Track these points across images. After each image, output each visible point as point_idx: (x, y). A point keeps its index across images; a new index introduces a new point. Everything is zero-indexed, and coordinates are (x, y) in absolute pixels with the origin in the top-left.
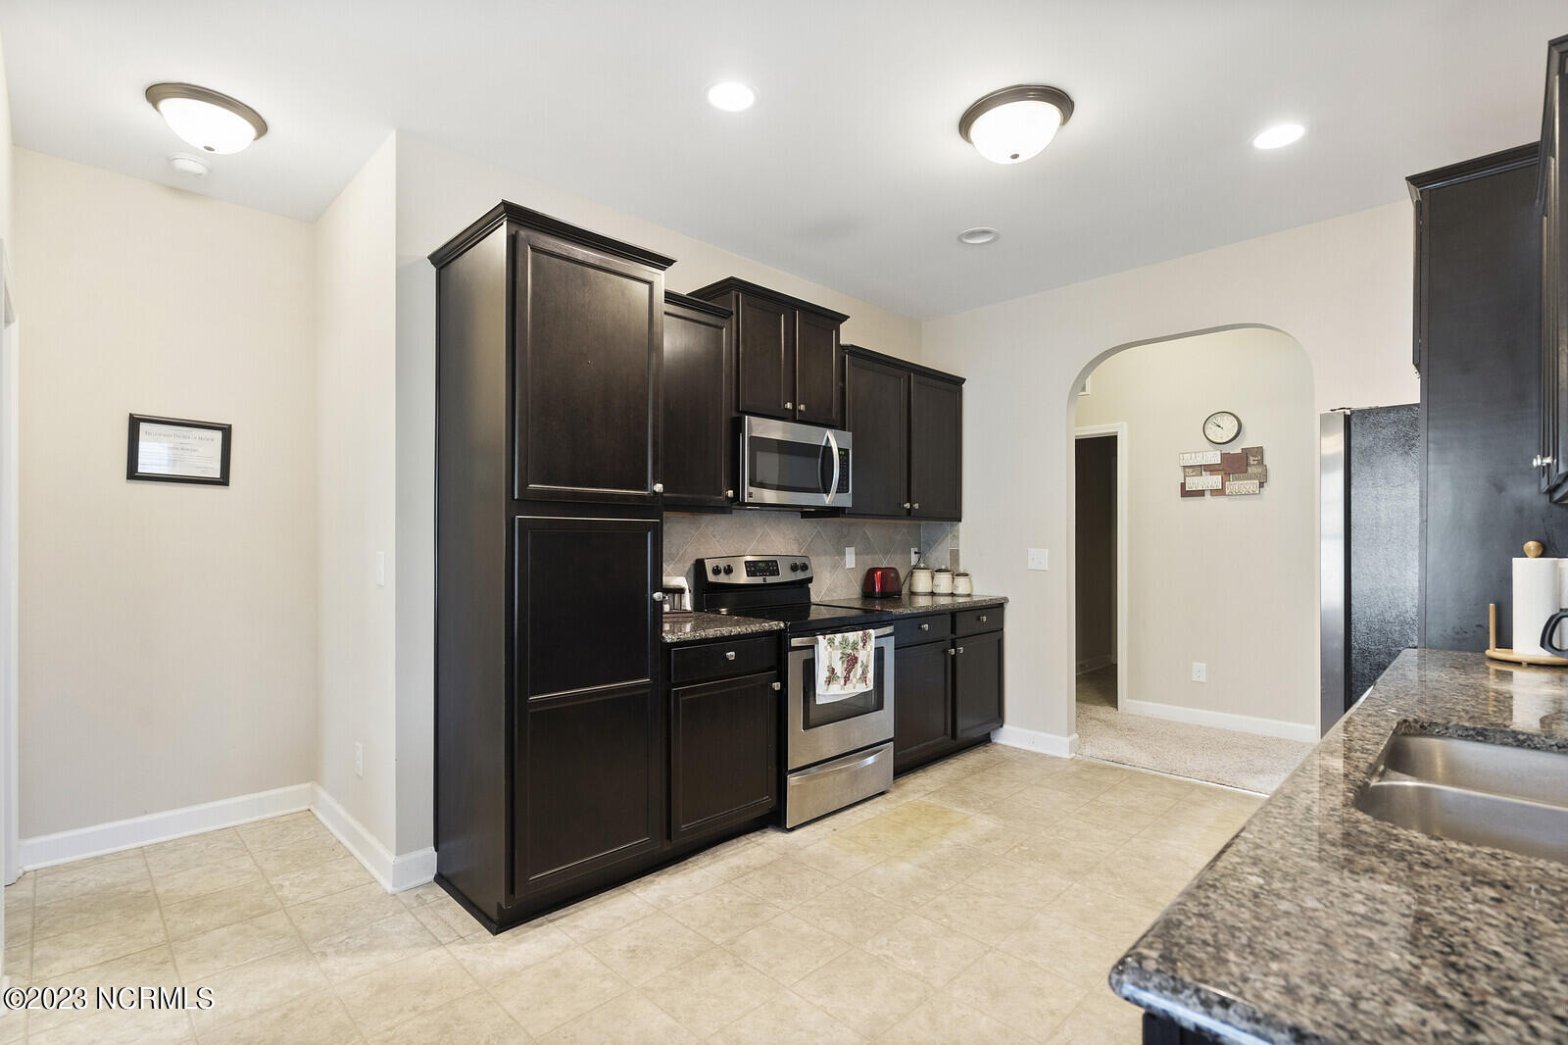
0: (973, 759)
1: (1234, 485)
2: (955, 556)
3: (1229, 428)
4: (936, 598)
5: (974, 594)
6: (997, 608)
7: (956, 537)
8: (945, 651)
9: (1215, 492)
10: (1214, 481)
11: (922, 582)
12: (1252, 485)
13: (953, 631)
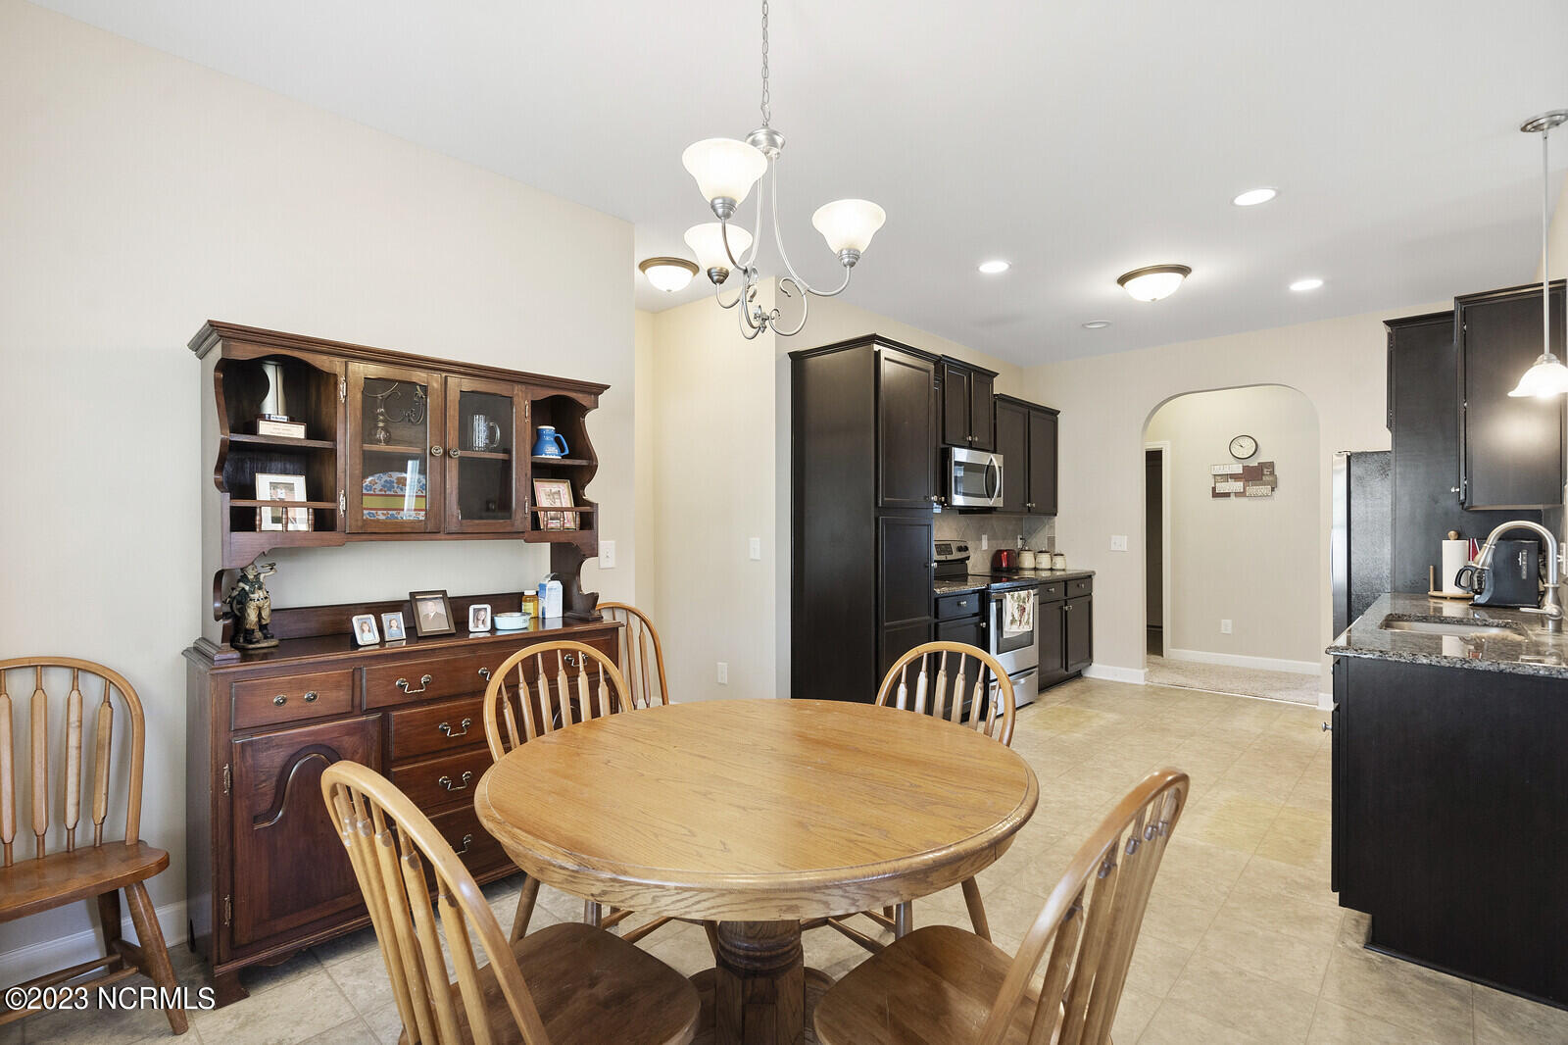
0: (1077, 685)
1: (1252, 490)
2: (1052, 541)
3: (1248, 448)
4: (1054, 572)
5: (1068, 568)
6: (1088, 578)
7: (1052, 527)
8: (1061, 608)
9: (1237, 494)
10: (1238, 486)
11: (1027, 560)
12: (1265, 489)
13: (1066, 595)
